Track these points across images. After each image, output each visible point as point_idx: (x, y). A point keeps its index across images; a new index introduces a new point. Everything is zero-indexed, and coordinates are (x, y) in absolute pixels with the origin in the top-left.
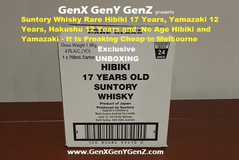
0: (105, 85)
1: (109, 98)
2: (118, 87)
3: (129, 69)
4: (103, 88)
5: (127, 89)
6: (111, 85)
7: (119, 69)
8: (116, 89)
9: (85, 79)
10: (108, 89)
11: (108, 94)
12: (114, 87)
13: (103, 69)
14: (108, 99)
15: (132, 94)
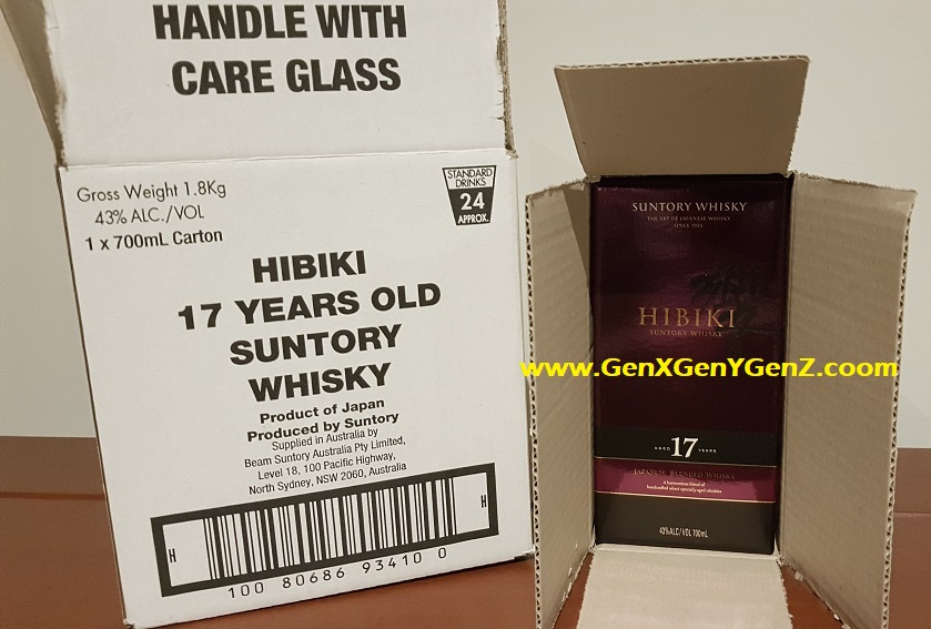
1: (297, 391)
2: (327, 343)
3: (362, 270)
4: (267, 352)
5: (363, 347)
7: (324, 274)
8: (319, 351)
9: (190, 325)
10: (287, 356)
11: (288, 378)
12: (310, 345)
13: (258, 279)
14: (290, 394)
15: (386, 366)
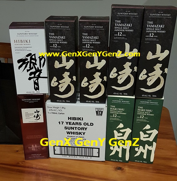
0: (70, 127)
6: (73, 127)
